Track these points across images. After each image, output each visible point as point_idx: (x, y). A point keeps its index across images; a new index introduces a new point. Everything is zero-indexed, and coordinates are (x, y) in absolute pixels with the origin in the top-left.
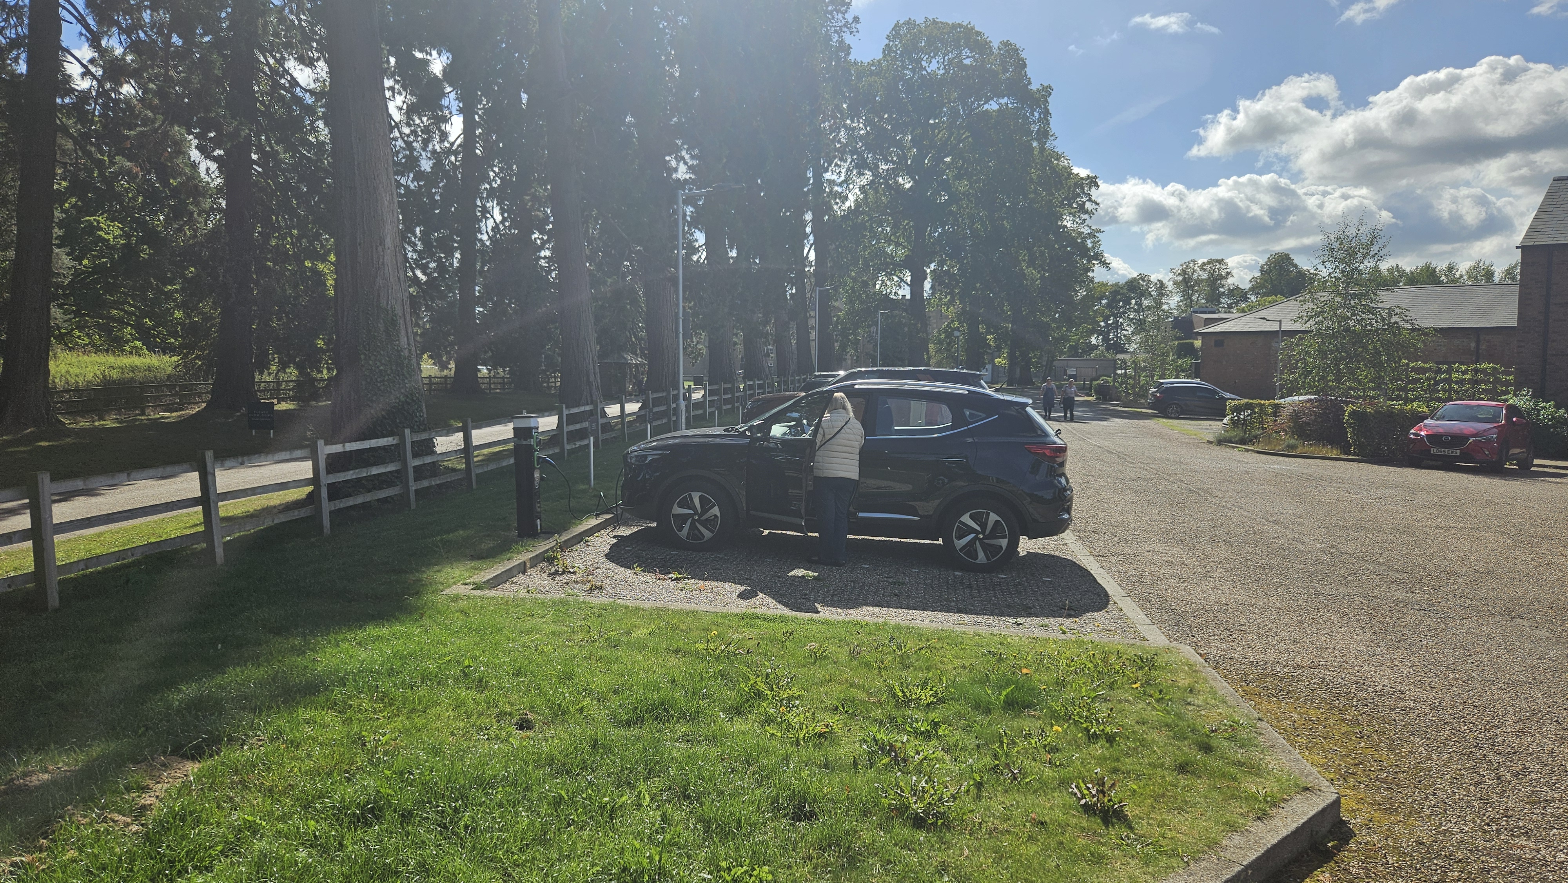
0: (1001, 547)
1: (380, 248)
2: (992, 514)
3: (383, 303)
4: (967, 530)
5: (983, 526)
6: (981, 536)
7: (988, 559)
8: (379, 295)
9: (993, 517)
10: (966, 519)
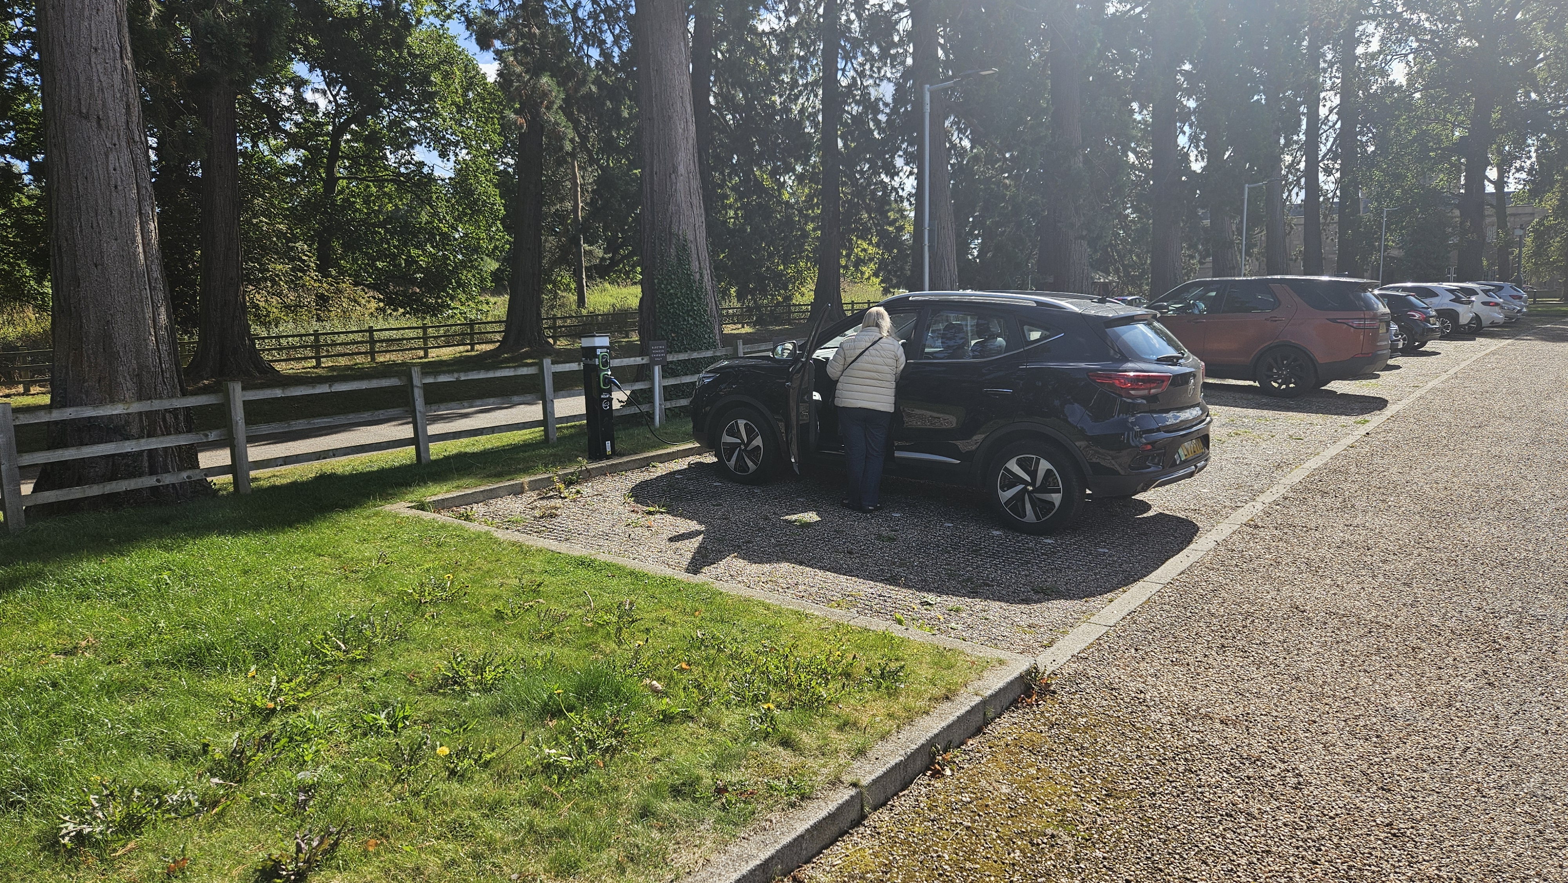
0: (1053, 504)
1: (673, 176)
2: (1042, 461)
3: (675, 229)
4: (1012, 480)
5: (1033, 474)
6: (1030, 488)
7: (1038, 518)
8: (671, 222)
9: (1044, 465)
10: (1013, 466)
